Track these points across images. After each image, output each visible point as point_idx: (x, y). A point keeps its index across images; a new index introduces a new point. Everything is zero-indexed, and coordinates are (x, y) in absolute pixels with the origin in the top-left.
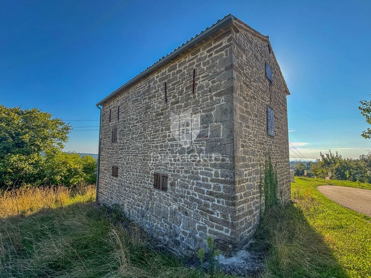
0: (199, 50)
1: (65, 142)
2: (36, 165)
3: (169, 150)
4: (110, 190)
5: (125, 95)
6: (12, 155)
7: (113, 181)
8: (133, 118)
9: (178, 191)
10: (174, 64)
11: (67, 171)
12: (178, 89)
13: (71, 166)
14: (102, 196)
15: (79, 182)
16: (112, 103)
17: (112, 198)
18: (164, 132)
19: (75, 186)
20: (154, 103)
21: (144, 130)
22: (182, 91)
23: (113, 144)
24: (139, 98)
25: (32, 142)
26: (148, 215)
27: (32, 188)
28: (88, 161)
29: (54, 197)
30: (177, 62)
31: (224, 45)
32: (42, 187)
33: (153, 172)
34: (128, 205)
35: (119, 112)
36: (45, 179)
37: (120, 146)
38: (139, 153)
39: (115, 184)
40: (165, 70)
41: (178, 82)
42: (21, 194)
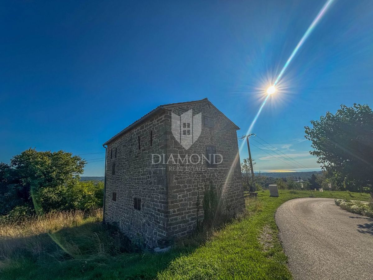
0: (153, 120)
1: (81, 174)
2: (60, 194)
3: (141, 181)
4: (112, 212)
5: (120, 140)
6: (44, 188)
7: (114, 204)
8: (123, 158)
9: (146, 210)
10: (143, 125)
11: (82, 197)
12: (145, 141)
13: (86, 193)
14: (107, 216)
15: (92, 206)
16: (113, 145)
17: (113, 217)
18: (139, 169)
19: (88, 210)
20: (134, 148)
21: (129, 167)
22: (147, 143)
23: (113, 175)
24: (126, 144)
25: (58, 177)
26: (132, 228)
27: (57, 213)
28: (100, 188)
29: (72, 219)
30: (144, 124)
31: (163, 119)
32: (64, 212)
33: (134, 197)
34: (121, 222)
35: (116, 152)
36: (67, 204)
37: (117, 177)
38: (127, 183)
39: (115, 207)
40: (139, 128)
41: (145, 137)
42: (49, 218)
